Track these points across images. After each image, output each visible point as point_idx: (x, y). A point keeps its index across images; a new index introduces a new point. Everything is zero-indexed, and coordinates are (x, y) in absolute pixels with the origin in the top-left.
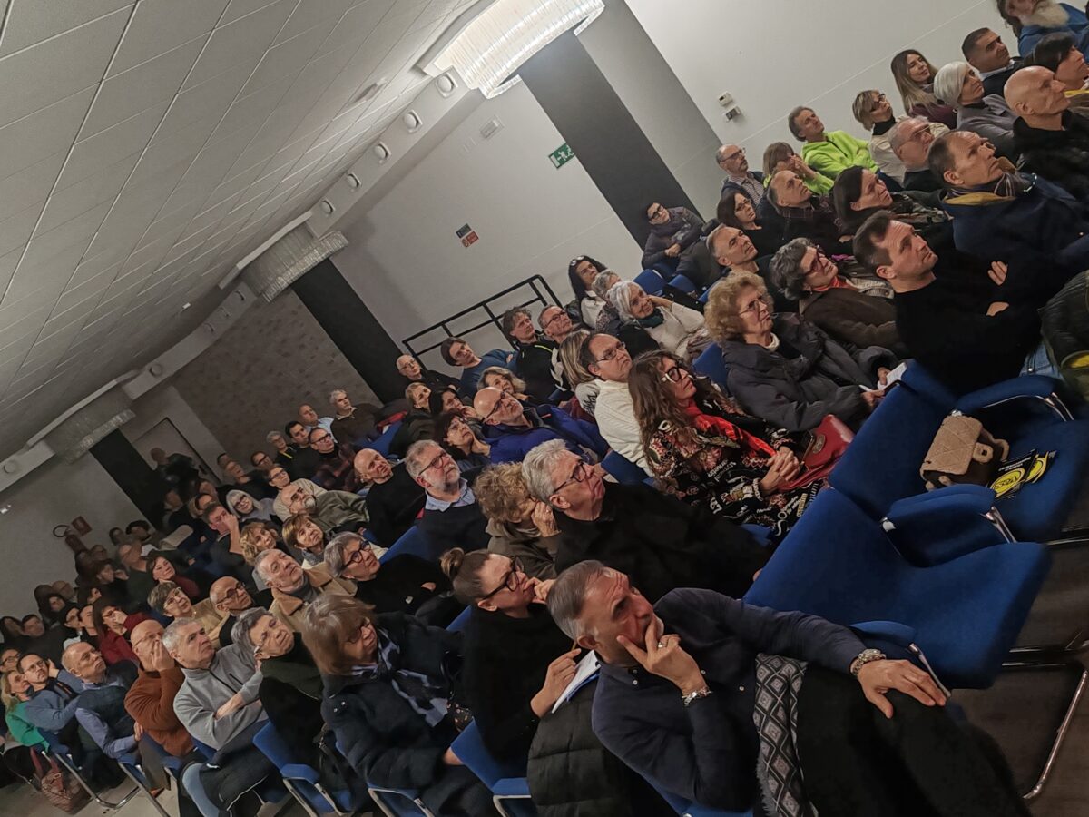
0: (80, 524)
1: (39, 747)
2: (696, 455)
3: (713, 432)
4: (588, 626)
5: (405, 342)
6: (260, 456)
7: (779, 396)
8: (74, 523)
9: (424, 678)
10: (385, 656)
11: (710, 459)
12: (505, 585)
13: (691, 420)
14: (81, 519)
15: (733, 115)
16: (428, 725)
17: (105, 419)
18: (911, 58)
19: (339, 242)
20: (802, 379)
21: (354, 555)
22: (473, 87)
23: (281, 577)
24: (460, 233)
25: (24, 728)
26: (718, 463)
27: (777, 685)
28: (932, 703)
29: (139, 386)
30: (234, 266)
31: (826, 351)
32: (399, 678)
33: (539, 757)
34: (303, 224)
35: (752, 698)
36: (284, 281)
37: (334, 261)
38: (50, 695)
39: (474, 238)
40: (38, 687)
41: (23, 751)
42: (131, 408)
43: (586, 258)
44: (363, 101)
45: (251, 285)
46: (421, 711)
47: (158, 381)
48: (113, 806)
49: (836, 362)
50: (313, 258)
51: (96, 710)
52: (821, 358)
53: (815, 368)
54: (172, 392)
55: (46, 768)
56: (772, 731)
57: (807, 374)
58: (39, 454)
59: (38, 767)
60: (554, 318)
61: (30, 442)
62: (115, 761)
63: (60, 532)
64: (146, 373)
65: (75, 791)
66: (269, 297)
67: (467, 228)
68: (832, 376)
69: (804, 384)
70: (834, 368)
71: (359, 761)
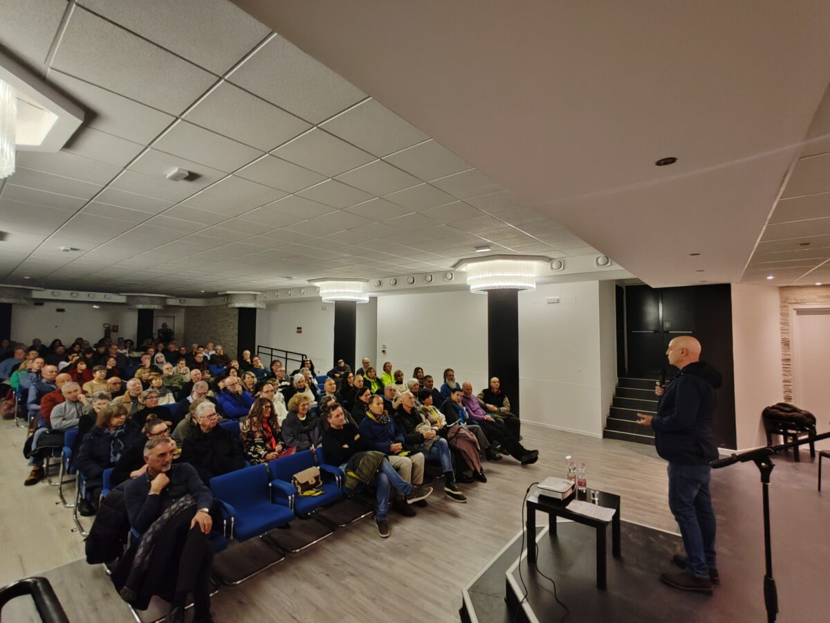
0: (115, 329)
1: (15, 389)
2: (256, 432)
3: (265, 429)
4: (149, 454)
5: (259, 346)
6: (183, 348)
7: (291, 433)
8: (114, 326)
9: (123, 445)
10: (118, 431)
11: (258, 435)
12: (158, 434)
13: (262, 423)
14: (117, 327)
15: (384, 351)
16: (109, 460)
17: (152, 303)
18: (420, 370)
19: (263, 306)
20: (301, 433)
21: (152, 397)
22: (321, 295)
23: (134, 389)
24: (298, 328)
25: (17, 380)
26: (260, 438)
27: (181, 504)
28: (203, 531)
29: (172, 302)
30: (226, 291)
31: (314, 429)
32: (115, 441)
33: (118, 489)
34: (256, 295)
35: (173, 503)
36: (238, 305)
37: (257, 310)
38: (35, 376)
39: (300, 332)
40: (33, 370)
41: (8, 387)
42: (164, 307)
43: (310, 361)
44: (286, 279)
45: (227, 299)
46: (112, 455)
47: (181, 304)
48: (18, 426)
49: (314, 434)
50: (251, 305)
51: (38, 390)
52: (311, 430)
53: (307, 432)
54: (183, 310)
55: (10, 397)
56: (166, 515)
57: (302, 432)
58: (121, 299)
59: (8, 396)
60: (281, 371)
61: (122, 294)
62: (28, 411)
63: (106, 326)
64: (178, 300)
65: (12, 412)
66: (230, 306)
67: (300, 328)
68: (309, 437)
69: (300, 435)
70: (311, 435)
71: (80, 457)
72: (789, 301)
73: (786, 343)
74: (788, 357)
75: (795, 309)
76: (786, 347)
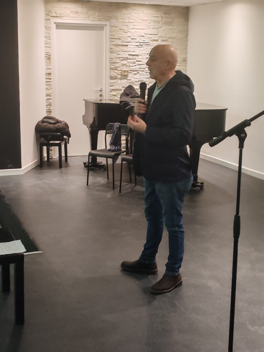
72: (51, 14)
73: (48, 57)
74: (49, 71)
75: (55, 23)
76: (48, 61)
